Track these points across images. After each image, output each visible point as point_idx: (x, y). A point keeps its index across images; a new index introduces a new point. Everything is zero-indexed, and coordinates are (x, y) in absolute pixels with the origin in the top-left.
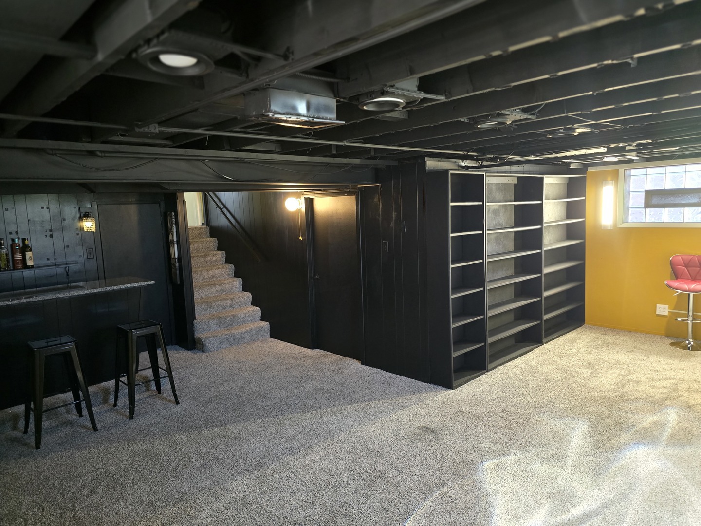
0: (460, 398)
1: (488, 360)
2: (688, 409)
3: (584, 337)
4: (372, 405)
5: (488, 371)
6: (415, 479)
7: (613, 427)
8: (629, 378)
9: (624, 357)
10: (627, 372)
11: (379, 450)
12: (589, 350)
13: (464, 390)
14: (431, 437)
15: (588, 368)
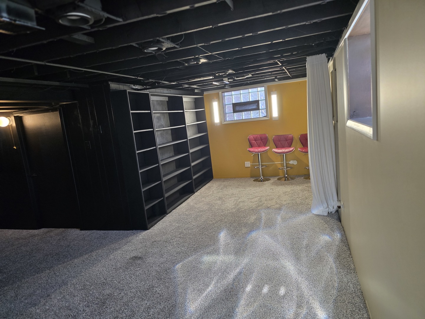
0: (153, 234)
1: (166, 207)
2: (268, 209)
3: (214, 185)
4: (94, 254)
5: (167, 214)
6: (134, 290)
7: (238, 226)
8: (239, 200)
9: (235, 191)
10: (238, 198)
11: (105, 281)
12: (218, 191)
13: (155, 228)
14: (139, 262)
15: (219, 200)
